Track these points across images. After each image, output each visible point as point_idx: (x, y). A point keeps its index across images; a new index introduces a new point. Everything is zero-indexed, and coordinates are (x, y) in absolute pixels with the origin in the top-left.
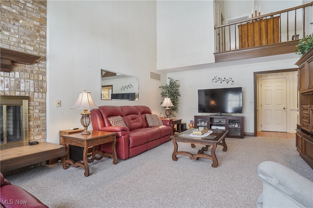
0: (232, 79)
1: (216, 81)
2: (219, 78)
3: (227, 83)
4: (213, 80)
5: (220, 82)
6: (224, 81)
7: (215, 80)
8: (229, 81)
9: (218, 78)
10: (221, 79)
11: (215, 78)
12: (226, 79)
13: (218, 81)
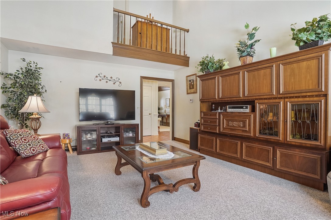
0: (119, 79)
1: (101, 79)
2: (105, 76)
3: (114, 83)
4: (97, 77)
5: (106, 81)
6: (110, 80)
7: (99, 78)
8: (116, 82)
9: (103, 76)
10: (107, 78)
11: (99, 75)
12: (113, 78)
13: (103, 79)
